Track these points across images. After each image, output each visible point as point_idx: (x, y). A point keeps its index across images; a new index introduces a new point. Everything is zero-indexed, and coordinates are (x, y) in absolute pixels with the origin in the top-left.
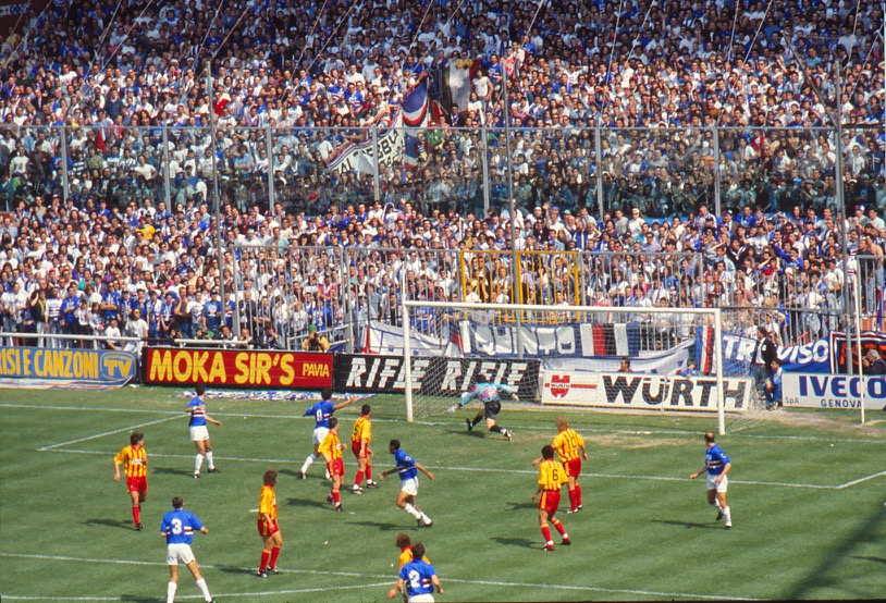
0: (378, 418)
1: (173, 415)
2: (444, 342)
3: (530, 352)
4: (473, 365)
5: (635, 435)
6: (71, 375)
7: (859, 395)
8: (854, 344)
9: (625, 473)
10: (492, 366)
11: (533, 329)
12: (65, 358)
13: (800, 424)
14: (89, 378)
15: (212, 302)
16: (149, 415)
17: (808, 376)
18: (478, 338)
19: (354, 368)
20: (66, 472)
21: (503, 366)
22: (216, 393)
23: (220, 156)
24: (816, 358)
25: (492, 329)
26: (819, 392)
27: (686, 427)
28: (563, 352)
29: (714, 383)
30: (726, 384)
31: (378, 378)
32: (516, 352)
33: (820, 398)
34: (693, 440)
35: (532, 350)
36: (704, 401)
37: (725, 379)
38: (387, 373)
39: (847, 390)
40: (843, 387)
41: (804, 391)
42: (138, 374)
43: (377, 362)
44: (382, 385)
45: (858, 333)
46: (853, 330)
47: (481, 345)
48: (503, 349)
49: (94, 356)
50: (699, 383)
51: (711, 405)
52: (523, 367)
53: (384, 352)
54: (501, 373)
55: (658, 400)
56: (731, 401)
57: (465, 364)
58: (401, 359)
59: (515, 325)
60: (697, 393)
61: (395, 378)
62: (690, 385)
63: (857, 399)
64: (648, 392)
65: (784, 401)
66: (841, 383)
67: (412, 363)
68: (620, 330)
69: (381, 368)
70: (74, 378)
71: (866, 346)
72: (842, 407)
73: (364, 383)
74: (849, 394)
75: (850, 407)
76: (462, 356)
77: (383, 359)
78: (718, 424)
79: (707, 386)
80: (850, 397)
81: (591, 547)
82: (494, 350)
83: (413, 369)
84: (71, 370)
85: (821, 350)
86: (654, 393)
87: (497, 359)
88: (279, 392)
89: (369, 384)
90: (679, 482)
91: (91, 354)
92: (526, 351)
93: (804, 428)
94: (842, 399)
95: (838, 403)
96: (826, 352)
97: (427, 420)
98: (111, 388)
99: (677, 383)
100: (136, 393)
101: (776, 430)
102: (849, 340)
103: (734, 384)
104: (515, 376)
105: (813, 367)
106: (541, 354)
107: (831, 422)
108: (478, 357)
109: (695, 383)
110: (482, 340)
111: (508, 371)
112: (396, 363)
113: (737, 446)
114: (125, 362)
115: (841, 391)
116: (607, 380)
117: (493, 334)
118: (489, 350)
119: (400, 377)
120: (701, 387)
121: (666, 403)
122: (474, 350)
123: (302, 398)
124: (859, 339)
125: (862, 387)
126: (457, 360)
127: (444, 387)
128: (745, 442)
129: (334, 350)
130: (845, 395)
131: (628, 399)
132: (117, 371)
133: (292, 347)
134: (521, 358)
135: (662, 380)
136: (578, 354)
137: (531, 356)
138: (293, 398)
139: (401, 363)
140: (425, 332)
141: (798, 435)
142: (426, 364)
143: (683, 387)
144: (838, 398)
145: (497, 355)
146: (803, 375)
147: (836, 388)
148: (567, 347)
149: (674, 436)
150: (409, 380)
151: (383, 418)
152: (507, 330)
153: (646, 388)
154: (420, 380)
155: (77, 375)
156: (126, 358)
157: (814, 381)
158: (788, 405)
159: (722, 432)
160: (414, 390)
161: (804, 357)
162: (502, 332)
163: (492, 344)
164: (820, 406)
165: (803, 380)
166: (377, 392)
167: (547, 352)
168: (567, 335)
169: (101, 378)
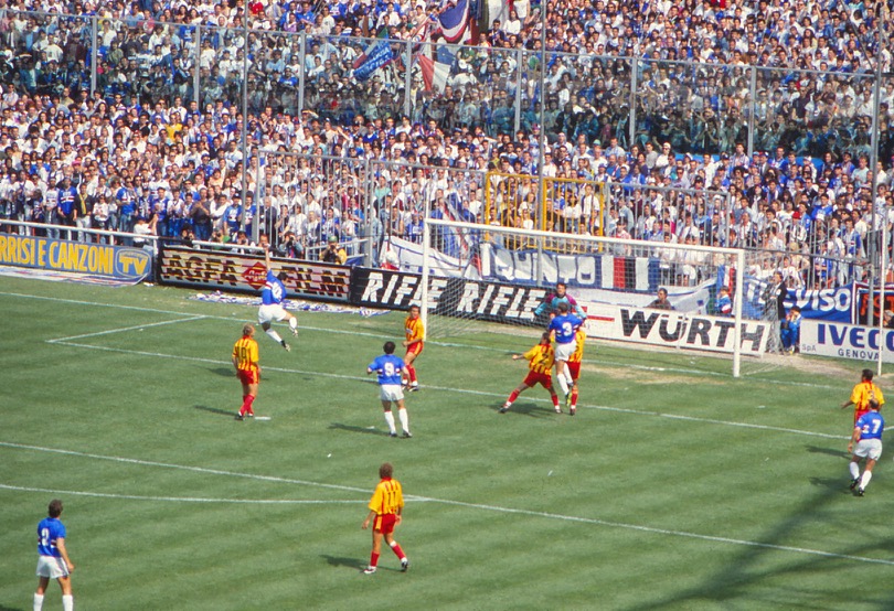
0: (393, 334)
1: (185, 317)
2: (464, 263)
3: (549, 280)
4: (491, 288)
5: (649, 371)
6: (85, 269)
7: (877, 348)
8: (877, 295)
9: (636, 407)
10: (510, 291)
11: (554, 256)
12: (81, 251)
13: (814, 371)
14: (103, 274)
15: (233, 206)
16: (159, 314)
17: (827, 324)
18: (498, 262)
19: (371, 283)
20: (73, 366)
21: (521, 292)
22: (230, 297)
23: (252, 59)
24: (838, 306)
25: (512, 254)
26: (837, 341)
27: (702, 366)
28: (581, 281)
29: (733, 325)
30: (744, 326)
31: (394, 294)
32: (535, 279)
33: (838, 347)
34: (706, 380)
35: (552, 279)
36: (721, 342)
37: (744, 322)
38: (404, 290)
39: (865, 341)
40: (861, 338)
41: (822, 340)
42: (153, 272)
43: (395, 278)
44: (398, 301)
45: (883, 286)
46: (877, 282)
47: (500, 269)
48: (522, 274)
49: (110, 251)
50: (718, 323)
51: (728, 347)
52: (542, 294)
53: (402, 270)
54: (518, 299)
55: (675, 337)
56: (748, 344)
57: (483, 287)
58: (419, 277)
59: (537, 251)
60: (714, 333)
61: (411, 296)
62: (707, 325)
63: (875, 351)
64: (665, 328)
65: (801, 348)
66: (859, 334)
67: (430, 282)
68: (642, 264)
69: (398, 285)
70: (88, 272)
71: (889, 299)
72: (859, 358)
73: (379, 299)
74: (867, 345)
75: (867, 358)
76: (481, 279)
77: (401, 276)
78: (732, 366)
79: (725, 327)
80: (868, 349)
81: (594, 479)
82: (513, 274)
83: (430, 288)
84: (86, 264)
85: (843, 298)
86: (671, 330)
87: (516, 285)
88: (293, 301)
89: (385, 300)
90: (688, 421)
91: (107, 249)
92: (545, 278)
93: (818, 376)
94: (860, 350)
95: (855, 353)
96: (848, 301)
97: (441, 340)
98: (125, 284)
99: (696, 322)
100: (150, 292)
101: (790, 376)
102: (872, 291)
103: (752, 327)
104: (532, 303)
105: (834, 315)
106: (560, 282)
107: (847, 372)
108: (496, 281)
109: (713, 323)
110: (502, 264)
111: (525, 298)
112: (413, 280)
113: (751, 390)
114: (140, 259)
115: (859, 342)
116: (625, 313)
117: (513, 259)
118: (508, 275)
119: (417, 295)
120: (720, 328)
121: (683, 341)
122: (493, 274)
123: (316, 309)
124: (882, 292)
125: (881, 339)
126: (476, 282)
127: (460, 308)
128: (758, 385)
129: (351, 263)
130: (862, 346)
131: (644, 334)
132: (132, 268)
133: (311, 258)
134: (540, 285)
135: (681, 318)
136: (597, 285)
137: (550, 284)
138: (307, 309)
139: (418, 282)
140: (445, 252)
141: (814, 382)
142: (444, 284)
143: (701, 326)
144: (856, 349)
145: (516, 280)
146: (822, 323)
147: (854, 338)
148: (586, 277)
149: (688, 374)
150: (426, 299)
151: (397, 335)
152: (528, 255)
153: (664, 324)
154: (435, 300)
155: (92, 270)
156: (142, 256)
157: (833, 330)
158: (806, 351)
159: (737, 373)
160: (430, 310)
161: (826, 304)
162: (522, 257)
163: (511, 268)
164: (837, 355)
165: (821, 329)
166: (393, 309)
167: (566, 281)
168: (588, 265)
169: (115, 274)
